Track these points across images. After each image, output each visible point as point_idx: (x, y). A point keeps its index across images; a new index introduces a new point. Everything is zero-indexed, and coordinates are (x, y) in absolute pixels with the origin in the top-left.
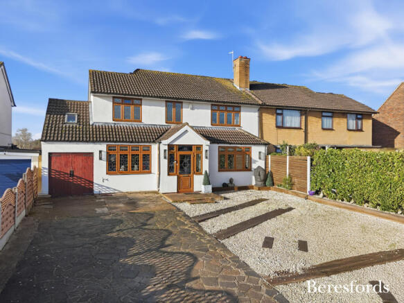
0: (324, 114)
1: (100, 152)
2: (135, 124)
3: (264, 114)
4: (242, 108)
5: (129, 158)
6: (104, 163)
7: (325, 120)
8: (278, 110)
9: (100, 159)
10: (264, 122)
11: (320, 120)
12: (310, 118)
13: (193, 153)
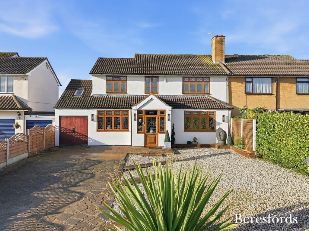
0: (299, 80)
1: (92, 115)
2: (122, 95)
3: (233, 83)
4: (211, 79)
5: (113, 120)
6: (95, 124)
7: (300, 85)
8: (247, 79)
9: (93, 120)
10: (232, 89)
11: (294, 86)
12: (282, 85)
13: (158, 116)
